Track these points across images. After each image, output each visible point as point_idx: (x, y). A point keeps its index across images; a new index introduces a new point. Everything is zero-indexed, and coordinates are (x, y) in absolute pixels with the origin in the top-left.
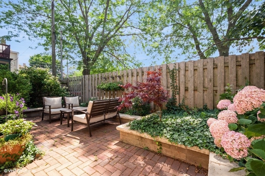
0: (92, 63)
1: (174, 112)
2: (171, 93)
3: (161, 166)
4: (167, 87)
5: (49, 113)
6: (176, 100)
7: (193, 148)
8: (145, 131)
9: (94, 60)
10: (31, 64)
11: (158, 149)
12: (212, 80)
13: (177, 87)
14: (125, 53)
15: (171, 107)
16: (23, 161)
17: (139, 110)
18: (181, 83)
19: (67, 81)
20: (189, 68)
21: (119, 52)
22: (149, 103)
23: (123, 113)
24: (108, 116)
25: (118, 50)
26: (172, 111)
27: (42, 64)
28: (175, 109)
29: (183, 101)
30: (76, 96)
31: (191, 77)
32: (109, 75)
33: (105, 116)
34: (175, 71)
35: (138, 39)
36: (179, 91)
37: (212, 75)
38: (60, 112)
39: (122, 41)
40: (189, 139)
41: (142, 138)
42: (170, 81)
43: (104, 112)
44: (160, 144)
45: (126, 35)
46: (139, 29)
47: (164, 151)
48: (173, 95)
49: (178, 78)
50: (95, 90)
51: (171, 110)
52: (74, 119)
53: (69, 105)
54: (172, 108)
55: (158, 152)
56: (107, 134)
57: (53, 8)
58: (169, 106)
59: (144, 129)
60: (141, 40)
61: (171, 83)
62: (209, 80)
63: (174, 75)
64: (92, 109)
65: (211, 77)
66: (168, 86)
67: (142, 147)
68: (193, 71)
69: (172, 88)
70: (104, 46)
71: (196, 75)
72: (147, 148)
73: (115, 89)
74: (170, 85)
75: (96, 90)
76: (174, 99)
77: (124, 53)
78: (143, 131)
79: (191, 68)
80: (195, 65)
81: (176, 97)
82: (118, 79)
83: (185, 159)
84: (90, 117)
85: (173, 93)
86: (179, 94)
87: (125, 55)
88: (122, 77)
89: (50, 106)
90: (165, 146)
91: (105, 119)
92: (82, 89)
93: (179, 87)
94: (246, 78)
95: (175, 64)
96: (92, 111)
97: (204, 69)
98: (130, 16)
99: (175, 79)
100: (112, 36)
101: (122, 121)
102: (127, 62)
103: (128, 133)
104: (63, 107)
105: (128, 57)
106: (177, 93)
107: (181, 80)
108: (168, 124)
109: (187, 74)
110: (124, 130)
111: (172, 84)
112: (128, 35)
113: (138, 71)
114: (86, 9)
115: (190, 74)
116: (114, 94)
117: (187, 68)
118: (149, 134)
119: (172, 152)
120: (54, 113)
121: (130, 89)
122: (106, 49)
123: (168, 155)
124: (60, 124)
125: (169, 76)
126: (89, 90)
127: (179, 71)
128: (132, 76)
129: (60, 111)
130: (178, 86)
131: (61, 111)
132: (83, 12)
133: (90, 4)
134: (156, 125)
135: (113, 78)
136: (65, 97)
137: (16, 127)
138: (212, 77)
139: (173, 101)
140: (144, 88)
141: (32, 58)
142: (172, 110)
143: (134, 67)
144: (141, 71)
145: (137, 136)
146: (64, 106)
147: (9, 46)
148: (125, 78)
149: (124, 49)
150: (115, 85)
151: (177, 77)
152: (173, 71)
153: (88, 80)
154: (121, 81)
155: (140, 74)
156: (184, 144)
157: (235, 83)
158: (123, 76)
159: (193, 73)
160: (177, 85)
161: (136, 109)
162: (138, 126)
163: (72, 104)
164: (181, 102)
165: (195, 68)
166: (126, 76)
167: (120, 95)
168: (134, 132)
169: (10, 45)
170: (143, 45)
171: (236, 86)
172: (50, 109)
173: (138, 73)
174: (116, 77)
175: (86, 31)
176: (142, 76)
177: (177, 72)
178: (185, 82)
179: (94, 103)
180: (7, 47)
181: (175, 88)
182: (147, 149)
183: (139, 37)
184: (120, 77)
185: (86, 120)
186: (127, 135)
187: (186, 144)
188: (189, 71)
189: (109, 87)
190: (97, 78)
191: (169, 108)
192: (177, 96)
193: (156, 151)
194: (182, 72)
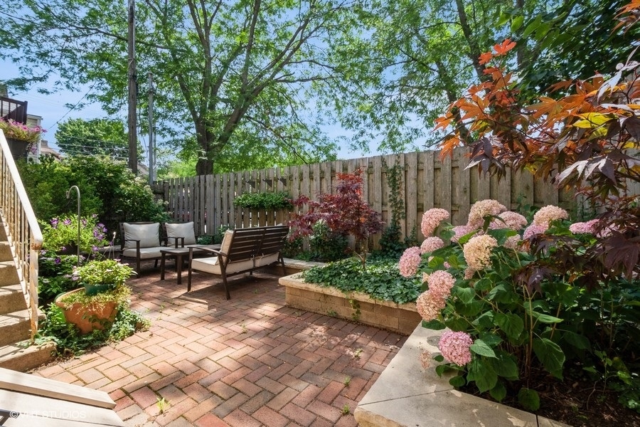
0: (219, 145)
1: (395, 254)
2: (390, 216)
3: (355, 337)
4: (383, 204)
5: (135, 255)
6: (399, 230)
7: (407, 305)
8: (331, 284)
9: (224, 139)
10: (60, 142)
11: (353, 314)
12: (468, 190)
13: (402, 203)
14: (295, 120)
15: (389, 245)
16: (117, 331)
17: (325, 251)
18: (409, 195)
19: (164, 187)
20: (426, 164)
21: (282, 119)
22: (345, 235)
23: (291, 257)
24: (260, 262)
25: (279, 114)
26: (392, 253)
27: (88, 144)
28: (397, 248)
29: (413, 232)
30: (188, 221)
31: (429, 184)
32: (260, 176)
33: (254, 261)
34: (398, 171)
35: (327, 88)
36: (406, 211)
37: (468, 180)
38: (160, 254)
39: (288, 93)
40: (402, 293)
41: (326, 296)
42: (389, 190)
43: (252, 253)
44: (357, 304)
45: (298, 80)
46: (327, 66)
47: (365, 316)
48: (393, 220)
49: (403, 186)
50: (229, 208)
51: (389, 251)
52: (193, 266)
53: (177, 239)
54: (391, 247)
55: (353, 320)
56: (259, 296)
57: (131, 21)
58: (385, 243)
59: (331, 281)
60: (334, 91)
61: (390, 196)
62: (462, 190)
63: (397, 179)
64: (232, 245)
65: (465, 184)
66: (385, 201)
67: (326, 313)
68: (432, 171)
69: (391, 206)
70: (246, 107)
71: (439, 180)
72: (335, 313)
73: (274, 207)
74: (388, 199)
75: (232, 208)
76: (396, 228)
77: (293, 121)
78: (329, 283)
79: (428, 165)
80: (437, 160)
81: (399, 223)
82: (280, 184)
83: (397, 328)
84: (227, 262)
85: (394, 217)
86: (405, 218)
87: (296, 126)
88: (288, 181)
89: (138, 242)
90: (365, 308)
91: (255, 269)
92: (200, 206)
93: (406, 204)
94: (527, 188)
95: (399, 157)
96: (231, 250)
97: (452, 168)
98: (307, 37)
99: (398, 188)
100: (267, 84)
101: (287, 271)
102: (301, 143)
103: (301, 290)
104: (161, 246)
105: (303, 131)
106: (401, 216)
107: (409, 190)
108: (375, 273)
109: (420, 178)
110: (294, 283)
111: (391, 198)
112: (303, 80)
113: (323, 169)
114: (206, 20)
115: (426, 177)
116: (272, 217)
117: (421, 165)
118: (339, 288)
119: (376, 318)
120: (146, 257)
121: (306, 207)
122: (252, 111)
123: (370, 324)
124: (159, 279)
125: (386, 181)
126: (215, 209)
127: (406, 172)
128: (312, 178)
129: (161, 251)
130: (404, 201)
131: (163, 252)
132: (198, 28)
133: (215, 8)
134: (352, 275)
135: (269, 182)
136: (166, 223)
137: (108, 273)
138: (468, 185)
139: (393, 232)
140: (332, 204)
141: (64, 129)
142: (391, 251)
143: (316, 153)
144: (330, 169)
145: (316, 293)
146: (163, 243)
147: (24, 104)
148: (296, 183)
149: (293, 111)
150: (274, 198)
151: (401, 183)
152: (394, 170)
153: (212, 186)
154: (286, 188)
155: (328, 175)
156: (394, 300)
157: (510, 196)
158: (290, 177)
159: (432, 175)
160: (401, 200)
161: (317, 248)
162: (320, 276)
163: (183, 239)
164: (410, 234)
165: (437, 165)
166: (298, 179)
167: (284, 219)
168: (313, 287)
169: (26, 103)
170: (337, 104)
171: (511, 202)
172: (138, 247)
173: (322, 172)
174: (276, 179)
175: (206, 72)
176: (332, 180)
177: (403, 172)
178: (418, 194)
179: (235, 234)
180: (19, 105)
181: (399, 206)
182: (335, 315)
183: (328, 85)
184: (284, 180)
185: (219, 267)
186: (298, 293)
187: (397, 299)
188: (426, 172)
189: (261, 202)
190: (233, 183)
191: (386, 246)
192: (402, 222)
193: (350, 317)
194: (412, 173)
